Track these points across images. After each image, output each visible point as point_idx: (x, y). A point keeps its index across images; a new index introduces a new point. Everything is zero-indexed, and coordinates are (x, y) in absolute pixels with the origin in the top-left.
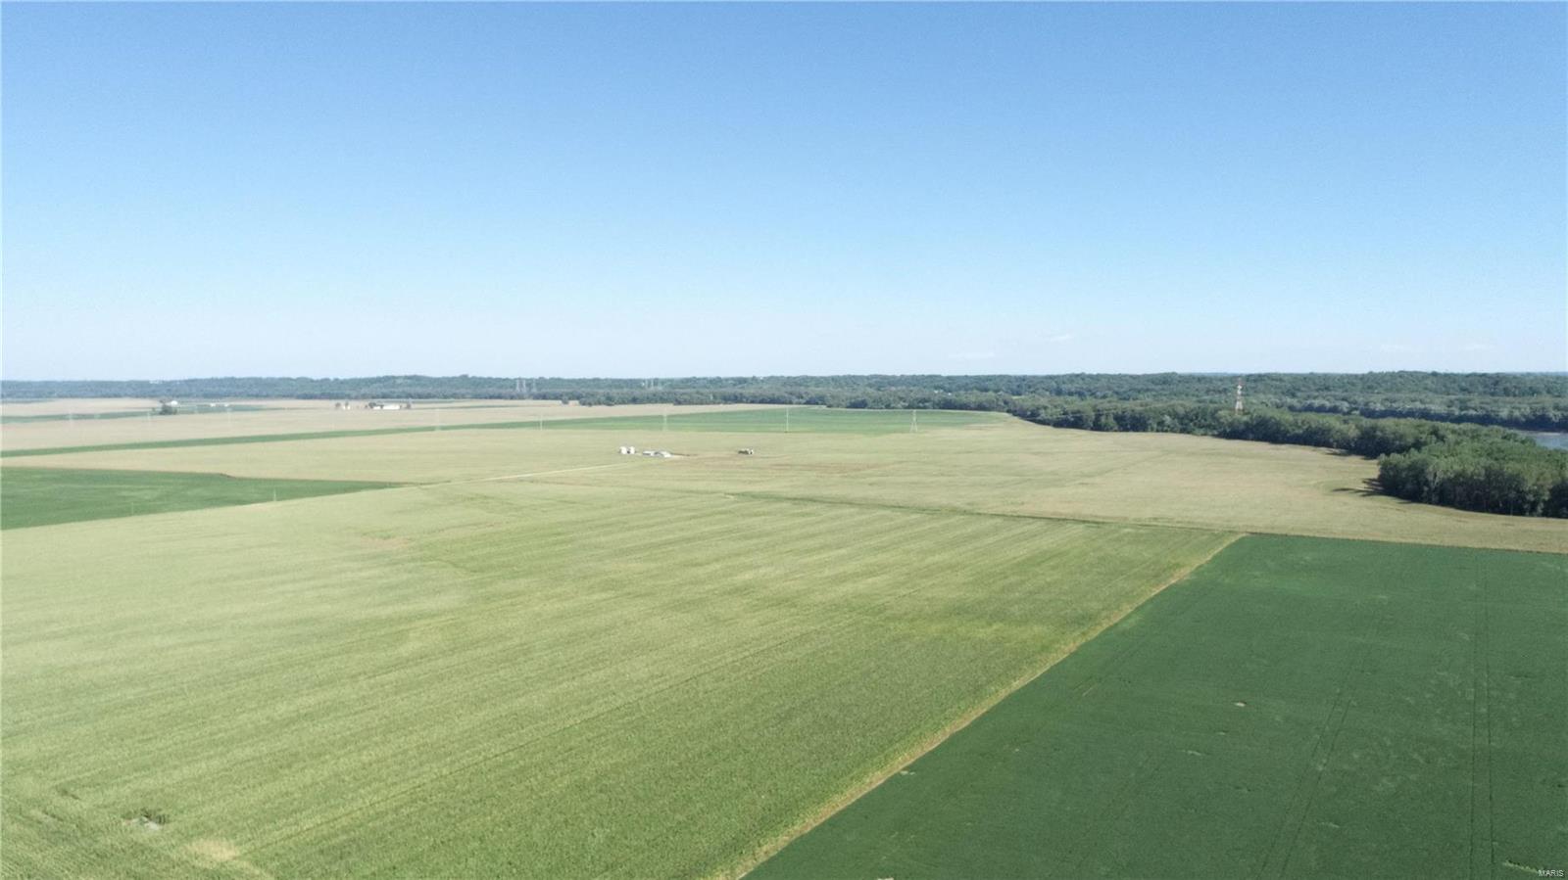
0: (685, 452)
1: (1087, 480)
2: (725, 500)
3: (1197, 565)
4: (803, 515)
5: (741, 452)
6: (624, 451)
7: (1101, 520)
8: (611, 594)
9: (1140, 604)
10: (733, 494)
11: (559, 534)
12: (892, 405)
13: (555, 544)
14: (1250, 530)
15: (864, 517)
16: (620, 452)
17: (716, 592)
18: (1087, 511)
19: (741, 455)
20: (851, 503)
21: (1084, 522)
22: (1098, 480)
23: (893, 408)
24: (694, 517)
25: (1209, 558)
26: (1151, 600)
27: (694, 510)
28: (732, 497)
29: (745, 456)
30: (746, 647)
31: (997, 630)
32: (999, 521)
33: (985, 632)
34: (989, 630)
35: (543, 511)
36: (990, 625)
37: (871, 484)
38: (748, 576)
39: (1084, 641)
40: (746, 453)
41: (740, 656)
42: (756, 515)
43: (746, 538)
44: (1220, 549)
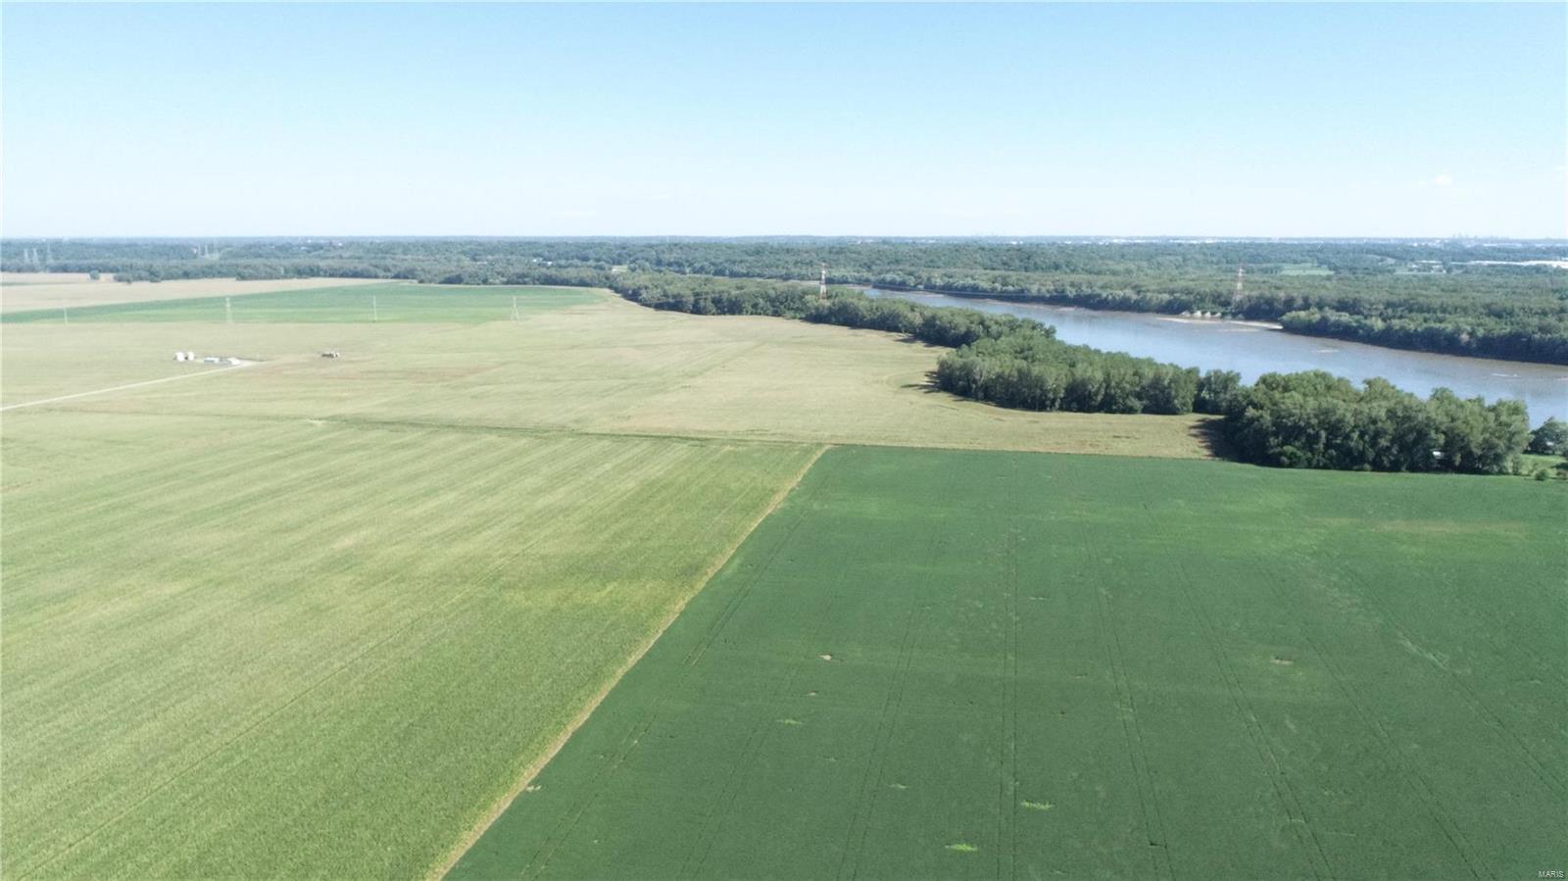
0: (258, 356)
1: (689, 382)
2: (310, 430)
3: (789, 488)
4: (404, 446)
5: (324, 355)
6: (181, 357)
7: (704, 436)
8: (188, 582)
9: (741, 542)
10: (320, 419)
11: (111, 495)
12: (491, 280)
13: (107, 510)
14: (833, 442)
15: (469, 446)
16: (175, 358)
17: (313, 569)
18: (692, 424)
19: (325, 358)
20: (452, 426)
21: (687, 439)
22: (699, 381)
23: (491, 284)
24: (279, 457)
25: (800, 479)
26: (751, 536)
27: (277, 446)
28: (319, 423)
29: (330, 360)
30: (354, 645)
31: (611, 592)
32: (606, 443)
33: (598, 596)
34: (604, 593)
35: (86, 459)
36: (604, 586)
37: (473, 397)
38: (347, 542)
39: (692, 596)
40: (331, 356)
41: (348, 660)
42: (350, 450)
43: (342, 485)
44: (810, 465)
